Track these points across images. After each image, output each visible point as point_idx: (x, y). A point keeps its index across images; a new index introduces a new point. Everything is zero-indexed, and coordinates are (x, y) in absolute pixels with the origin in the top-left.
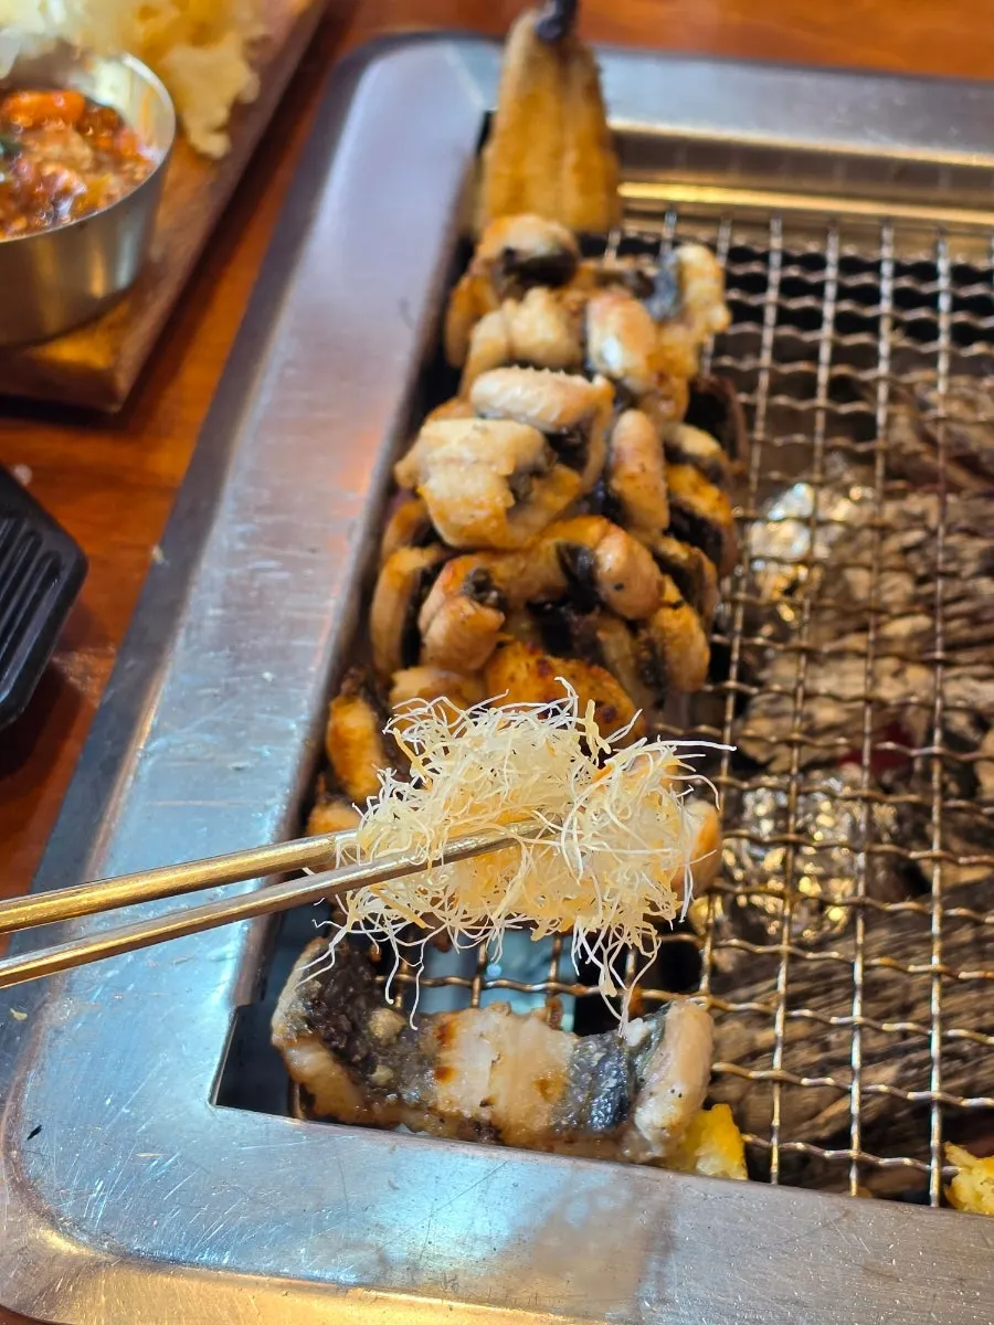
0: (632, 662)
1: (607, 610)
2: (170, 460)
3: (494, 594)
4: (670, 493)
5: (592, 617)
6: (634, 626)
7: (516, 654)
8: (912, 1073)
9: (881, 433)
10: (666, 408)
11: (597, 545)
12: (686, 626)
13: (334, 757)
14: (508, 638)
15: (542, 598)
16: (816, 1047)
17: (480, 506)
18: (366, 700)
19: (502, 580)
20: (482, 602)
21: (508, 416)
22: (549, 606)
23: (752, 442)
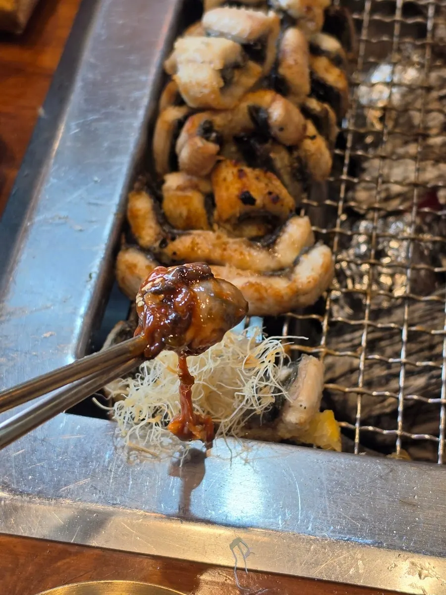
0: (289, 169)
1: (276, 141)
2: (50, 59)
3: (214, 135)
4: (312, 74)
5: (268, 146)
6: (291, 148)
7: (227, 166)
8: (434, 381)
9: (429, 35)
10: (311, 26)
11: (270, 106)
12: (319, 149)
13: (131, 222)
14: (221, 158)
15: (242, 134)
16: (384, 367)
17: (205, 86)
18: (147, 192)
19: (219, 126)
20: (207, 139)
21: (222, 35)
22: (246, 139)
23: (360, 41)
